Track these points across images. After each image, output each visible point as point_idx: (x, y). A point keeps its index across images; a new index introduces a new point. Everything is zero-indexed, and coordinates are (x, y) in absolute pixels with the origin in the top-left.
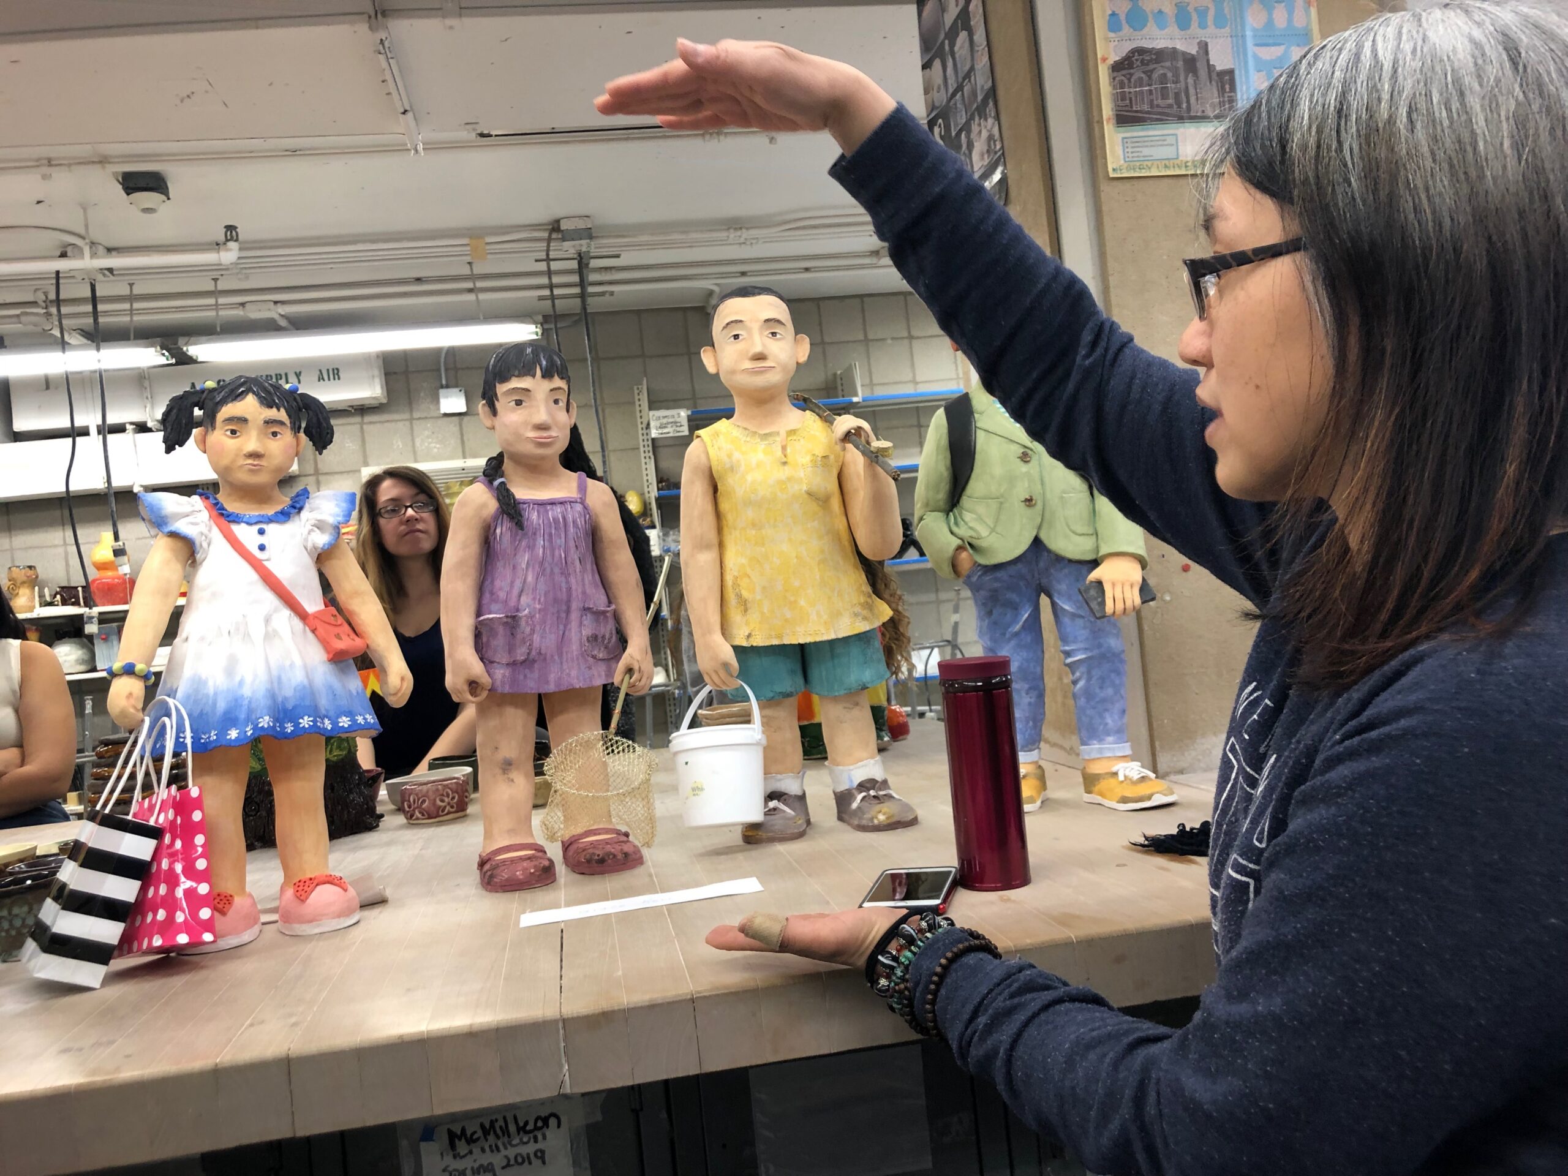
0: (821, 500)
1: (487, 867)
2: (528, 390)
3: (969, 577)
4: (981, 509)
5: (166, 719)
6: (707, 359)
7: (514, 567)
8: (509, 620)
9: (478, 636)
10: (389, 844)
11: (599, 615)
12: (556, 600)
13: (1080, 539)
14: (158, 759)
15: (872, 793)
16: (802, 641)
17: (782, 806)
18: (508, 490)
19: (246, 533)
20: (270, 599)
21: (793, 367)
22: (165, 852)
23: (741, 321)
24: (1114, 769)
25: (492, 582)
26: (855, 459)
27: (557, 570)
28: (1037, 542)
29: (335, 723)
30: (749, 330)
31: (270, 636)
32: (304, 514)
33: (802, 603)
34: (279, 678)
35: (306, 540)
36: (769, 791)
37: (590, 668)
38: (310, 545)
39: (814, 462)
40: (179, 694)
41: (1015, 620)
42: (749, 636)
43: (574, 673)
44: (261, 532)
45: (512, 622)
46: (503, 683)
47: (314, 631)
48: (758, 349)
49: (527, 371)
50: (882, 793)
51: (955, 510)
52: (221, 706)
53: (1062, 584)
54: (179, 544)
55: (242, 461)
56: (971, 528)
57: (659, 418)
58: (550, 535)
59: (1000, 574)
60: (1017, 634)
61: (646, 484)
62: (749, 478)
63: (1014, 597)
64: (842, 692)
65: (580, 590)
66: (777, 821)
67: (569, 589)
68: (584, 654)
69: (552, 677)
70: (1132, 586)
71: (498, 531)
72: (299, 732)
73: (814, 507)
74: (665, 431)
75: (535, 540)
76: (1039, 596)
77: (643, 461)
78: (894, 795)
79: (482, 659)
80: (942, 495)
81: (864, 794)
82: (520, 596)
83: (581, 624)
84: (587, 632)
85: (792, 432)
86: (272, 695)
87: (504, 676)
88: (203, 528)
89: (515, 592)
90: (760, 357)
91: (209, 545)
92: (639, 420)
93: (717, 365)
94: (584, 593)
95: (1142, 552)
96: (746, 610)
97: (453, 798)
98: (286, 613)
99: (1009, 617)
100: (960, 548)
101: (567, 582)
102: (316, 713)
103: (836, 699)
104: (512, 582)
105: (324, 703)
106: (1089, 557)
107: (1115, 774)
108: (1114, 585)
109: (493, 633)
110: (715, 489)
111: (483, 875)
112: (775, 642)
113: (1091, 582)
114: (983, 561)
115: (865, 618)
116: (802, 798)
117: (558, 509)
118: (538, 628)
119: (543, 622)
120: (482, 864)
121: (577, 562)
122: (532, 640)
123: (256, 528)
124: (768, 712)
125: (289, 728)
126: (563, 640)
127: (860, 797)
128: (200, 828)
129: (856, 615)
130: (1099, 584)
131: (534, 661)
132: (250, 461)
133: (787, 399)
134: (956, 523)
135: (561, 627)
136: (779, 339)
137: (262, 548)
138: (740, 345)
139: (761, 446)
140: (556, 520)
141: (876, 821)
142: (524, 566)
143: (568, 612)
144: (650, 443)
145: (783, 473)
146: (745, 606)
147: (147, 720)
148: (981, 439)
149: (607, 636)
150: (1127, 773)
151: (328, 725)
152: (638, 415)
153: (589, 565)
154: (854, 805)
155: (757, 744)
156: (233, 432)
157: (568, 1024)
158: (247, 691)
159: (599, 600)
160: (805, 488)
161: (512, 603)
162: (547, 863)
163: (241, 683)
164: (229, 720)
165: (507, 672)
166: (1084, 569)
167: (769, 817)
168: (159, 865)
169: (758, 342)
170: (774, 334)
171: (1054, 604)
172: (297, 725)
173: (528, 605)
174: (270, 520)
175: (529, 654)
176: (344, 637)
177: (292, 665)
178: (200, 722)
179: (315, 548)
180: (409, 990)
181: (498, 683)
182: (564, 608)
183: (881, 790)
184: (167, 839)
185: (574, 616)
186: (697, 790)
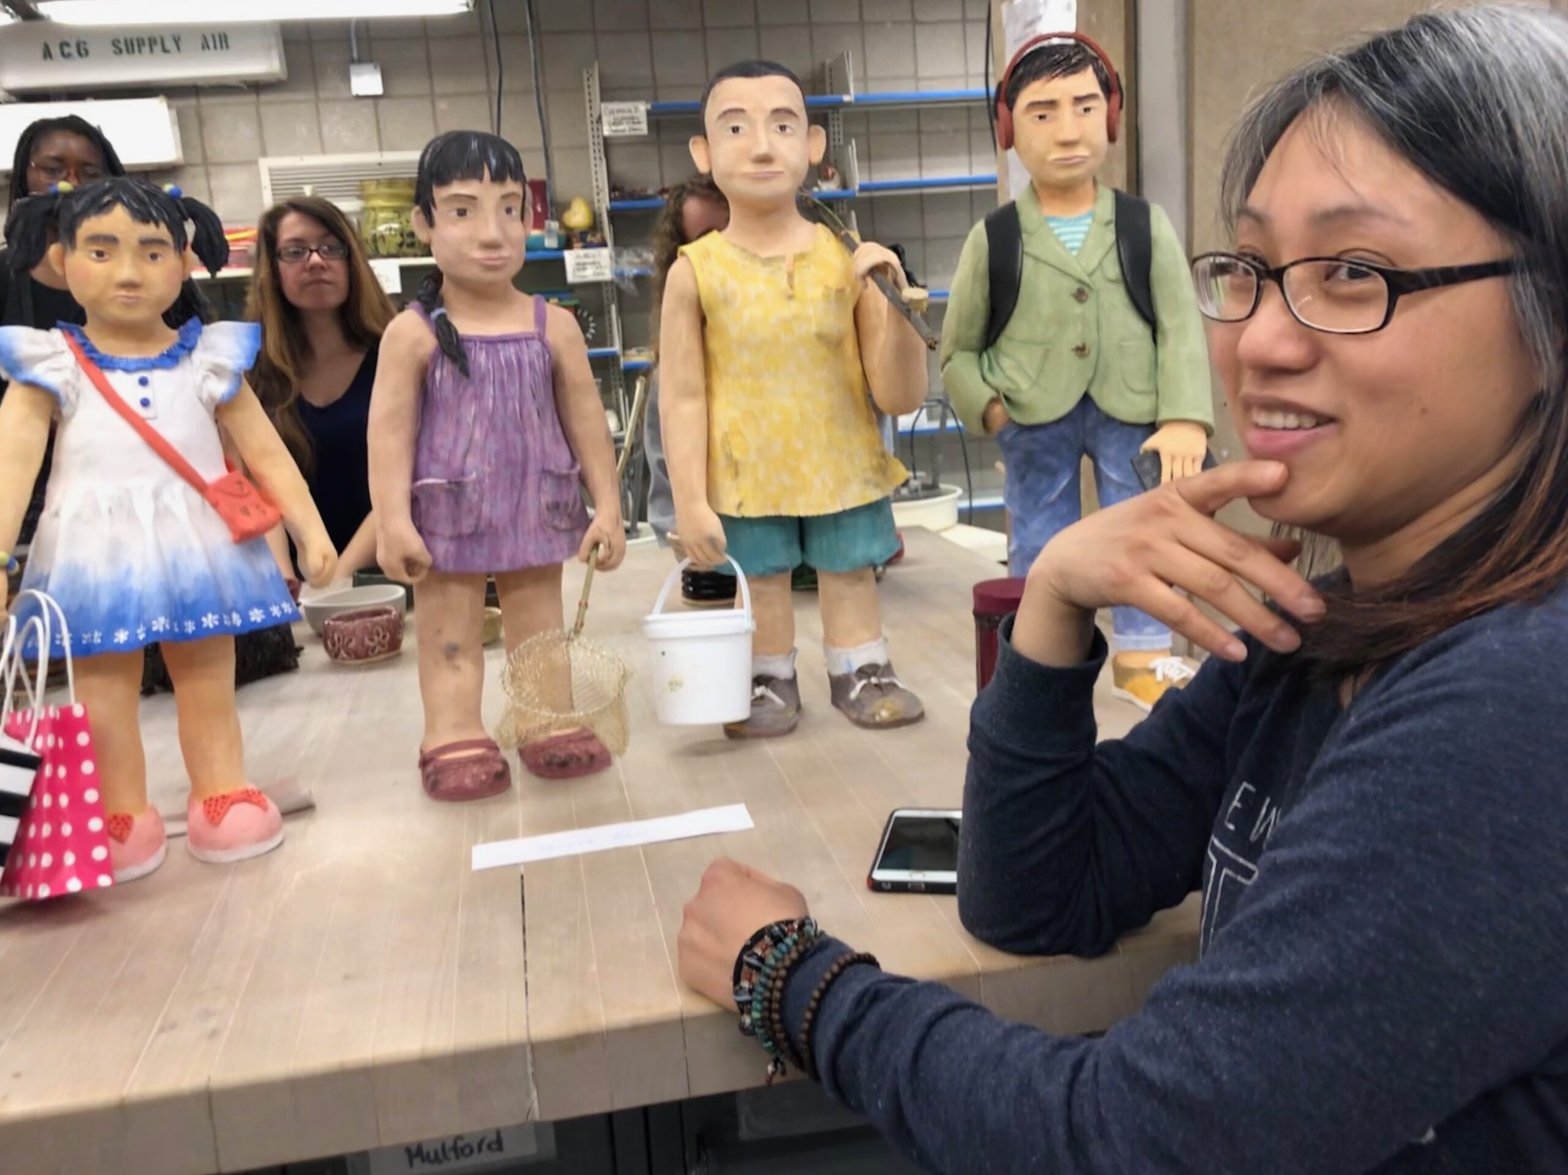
0: (830, 343)
1: (430, 768)
2: (473, 198)
3: (1001, 435)
4: (1022, 356)
5: (37, 620)
6: (697, 152)
7: (458, 422)
8: (453, 487)
9: (414, 501)
10: (314, 697)
11: (561, 479)
12: (509, 462)
13: (1137, 399)
14: (31, 664)
15: (874, 680)
16: (803, 512)
17: (770, 694)
18: (449, 325)
19: (122, 383)
20: (159, 468)
21: (804, 169)
22: (44, 784)
23: (742, 111)
24: (1151, 665)
25: (431, 437)
26: (878, 302)
27: (510, 426)
28: (1086, 399)
29: (245, 618)
30: (752, 124)
31: (161, 513)
32: (198, 356)
33: (805, 468)
34: (175, 566)
35: (200, 388)
36: (756, 674)
37: (550, 541)
38: (205, 396)
39: (826, 296)
40: (52, 584)
41: (1050, 488)
42: (740, 505)
43: (531, 548)
44: (143, 382)
45: (456, 489)
46: (446, 560)
47: (215, 505)
48: (762, 149)
49: (473, 172)
50: (884, 680)
51: (991, 351)
52: (105, 602)
53: (1110, 449)
54: (39, 397)
55: (113, 292)
56: (1009, 379)
57: (612, 112)
58: (502, 382)
59: (1039, 435)
60: (1052, 505)
61: (595, 191)
62: (747, 314)
63: (1052, 461)
64: (846, 568)
65: (538, 448)
66: (766, 716)
67: (525, 449)
68: (542, 525)
69: (505, 553)
70: (1193, 461)
71: (438, 374)
72: (201, 632)
73: (823, 351)
74: (621, 127)
75: (483, 388)
76: (1080, 457)
77: (593, 162)
78: (901, 685)
79: (420, 530)
80: (975, 332)
81: (864, 682)
82: (465, 456)
83: (539, 490)
84: (546, 498)
85: (801, 257)
86: (168, 591)
87: (447, 551)
88: (67, 375)
89: (460, 451)
90: (765, 160)
91: (78, 397)
92: (588, 112)
93: (710, 161)
94: (543, 451)
95: (1209, 419)
96: (737, 474)
97: (384, 637)
98: (179, 485)
99: (1044, 484)
100: (994, 401)
101: (524, 440)
102: (222, 609)
103: (838, 575)
104: (456, 441)
105: (231, 593)
106: (1147, 419)
107: (1153, 671)
108: (1173, 458)
109: (433, 499)
110: (703, 321)
111: (426, 778)
112: (771, 512)
113: (1146, 452)
114: (1020, 418)
115: (877, 485)
116: (792, 682)
117: (511, 350)
118: (487, 496)
119: (494, 487)
120: (424, 763)
121: (535, 416)
122: (480, 510)
123: (136, 376)
124: (759, 586)
125: (190, 627)
126: (518, 509)
127: (859, 685)
128: (87, 753)
129: (867, 482)
130: (1156, 455)
131: (483, 534)
132: (123, 292)
133: (795, 210)
134: (991, 368)
135: (516, 494)
136: (790, 135)
137: (145, 403)
138: (739, 142)
139: (763, 272)
140: (509, 363)
141: (878, 718)
142: (470, 420)
143: (524, 475)
144: (601, 141)
145: (788, 310)
146: (735, 468)
147: (13, 620)
148: (1028, 268)
149: (571, 503)
150: (1167, 672)
151: (237, 620)
152: (587, 105)
153: (550, 416)
154: (853, 695)
155: (747, 632)
156: (100, 254)
157: (538, 1049)
158: (136, 583)
159: (561, 459)
160: (814, 328)
161: (457, 463)
162: (499, 767)
163: (129, 572)
164: (116, 619)
165: (452, 547)
166: (1139, 433)
167: (756, 710)
168: (40, 800)
169: (765, 139)
170: (783, 128)
171: (1097, 470)
172: (199, 624)
173: (475, 469)
174: (153, 365)
175: (477, 527)
176: (253, 511)
177: (190, 550)
178: (79, 619)
179: (212, 398)
180: (347, 977)
181: (440, 559)
182: (519, 470)
183: (883, 676)
184: (48, 770)
185: (532, 479)
186: (674, 685)
